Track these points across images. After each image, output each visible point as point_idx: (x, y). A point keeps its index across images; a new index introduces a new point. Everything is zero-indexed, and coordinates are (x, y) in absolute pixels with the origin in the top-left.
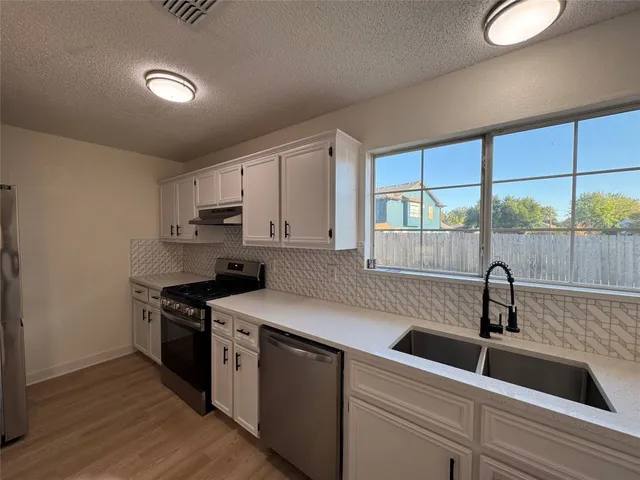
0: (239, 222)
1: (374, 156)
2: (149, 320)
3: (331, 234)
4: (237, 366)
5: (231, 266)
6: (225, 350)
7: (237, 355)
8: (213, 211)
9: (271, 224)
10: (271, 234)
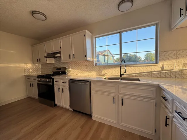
0: (60, 56)
1: (96, 38)
2: (33, 86)
3: (86, 56)
4: (63, 92)
5: (57, 69)
6: (59, 89)
7: (63, 89)
8: (51, 53)
9: (70, 55)
10: (70, 58)
